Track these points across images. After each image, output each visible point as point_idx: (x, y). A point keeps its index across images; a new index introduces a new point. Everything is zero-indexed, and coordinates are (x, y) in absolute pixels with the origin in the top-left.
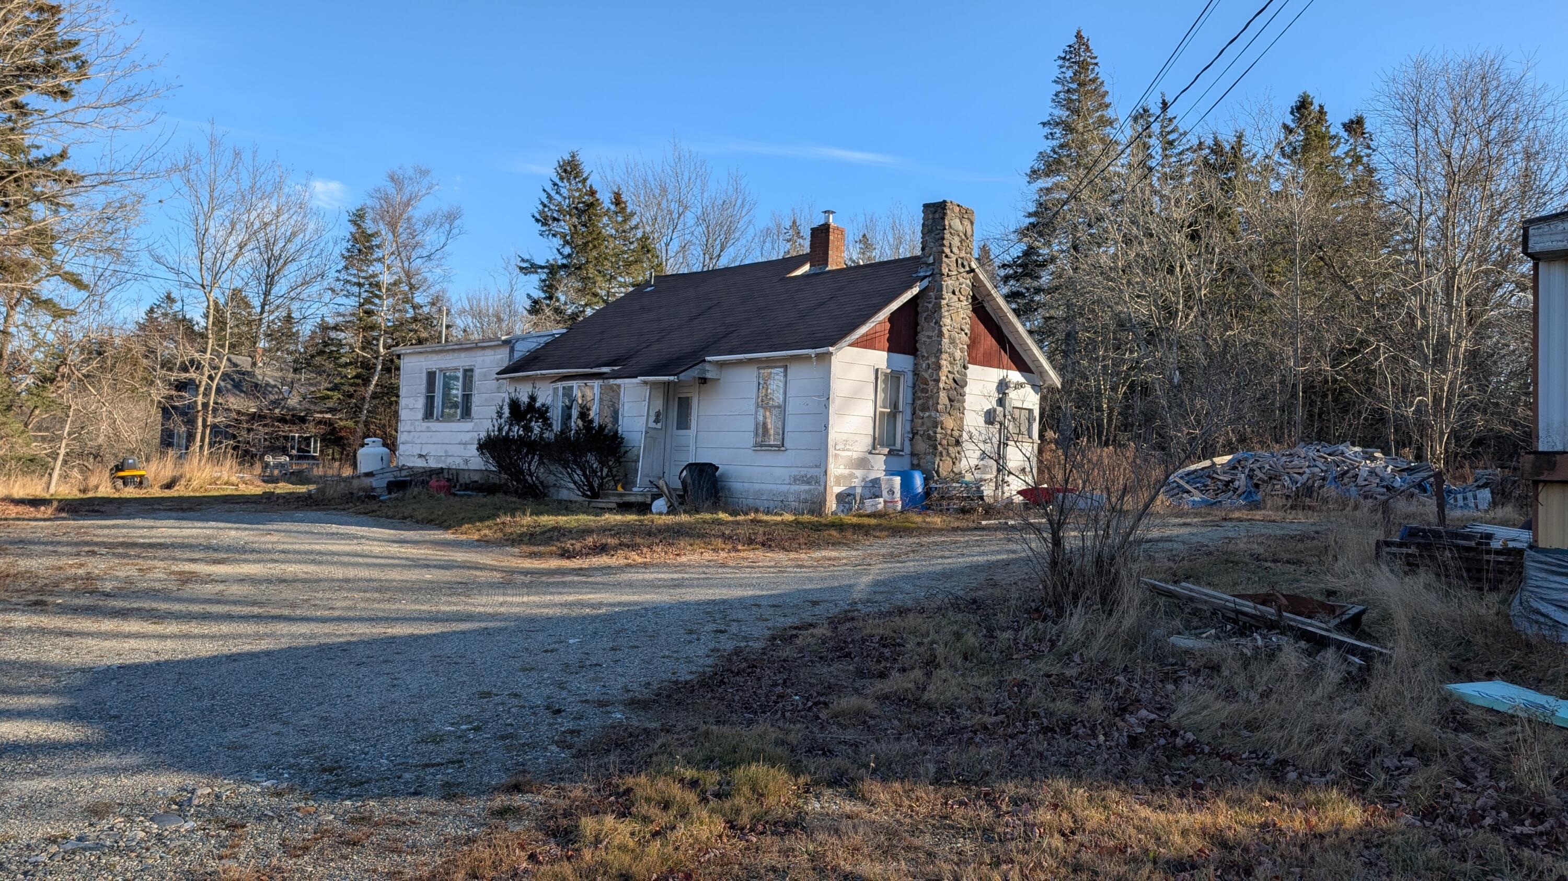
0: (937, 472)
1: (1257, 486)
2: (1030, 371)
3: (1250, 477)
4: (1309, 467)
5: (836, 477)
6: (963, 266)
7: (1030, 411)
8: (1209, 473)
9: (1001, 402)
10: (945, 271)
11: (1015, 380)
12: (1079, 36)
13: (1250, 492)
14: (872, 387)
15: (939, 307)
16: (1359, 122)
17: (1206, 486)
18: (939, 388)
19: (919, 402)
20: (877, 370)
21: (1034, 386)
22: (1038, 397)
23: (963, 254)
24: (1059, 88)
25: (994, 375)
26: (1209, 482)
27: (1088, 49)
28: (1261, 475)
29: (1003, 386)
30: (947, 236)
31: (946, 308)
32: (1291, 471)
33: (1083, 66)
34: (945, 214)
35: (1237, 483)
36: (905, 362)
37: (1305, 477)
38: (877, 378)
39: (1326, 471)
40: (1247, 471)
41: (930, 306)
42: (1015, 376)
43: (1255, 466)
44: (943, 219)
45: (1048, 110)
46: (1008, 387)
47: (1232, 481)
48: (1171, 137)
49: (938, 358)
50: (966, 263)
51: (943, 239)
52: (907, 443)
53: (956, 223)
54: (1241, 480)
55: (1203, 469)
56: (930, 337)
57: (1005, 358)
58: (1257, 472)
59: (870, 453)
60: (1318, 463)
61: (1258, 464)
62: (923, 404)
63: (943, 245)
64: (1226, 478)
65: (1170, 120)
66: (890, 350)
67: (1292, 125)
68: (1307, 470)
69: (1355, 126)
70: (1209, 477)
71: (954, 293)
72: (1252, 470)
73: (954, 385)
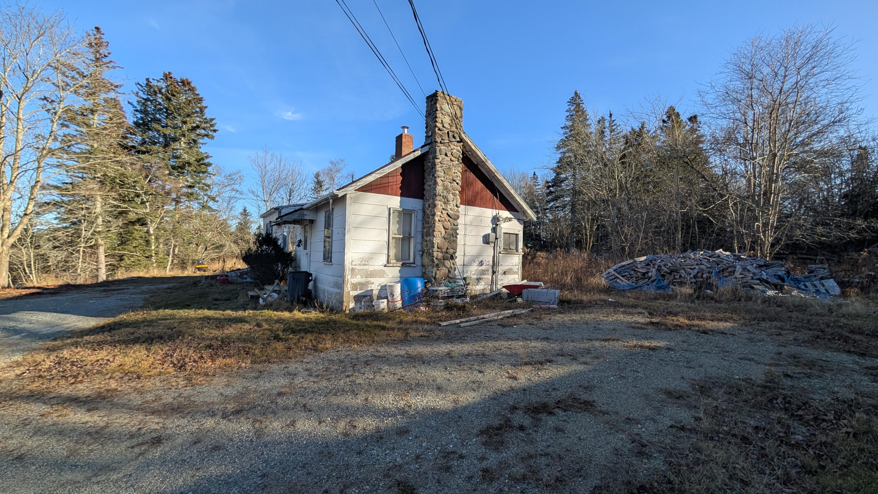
0: (435, 278)
1: (663, 276)
2: (516, 211)
3: (659, 270)
4: (697, 265)
5: (353, 284)
6: (454, 137)
7: (517, 235)
8: (633, 267)
9: (494, 230)
10: (439, 140)
11: (504, 217)
12: (576, 93)
13: (659, 280)
14: (386, 220)
15: (434, 165)
16: (695, 117)
17: (631, 275)
18: (434, 220)
19: (425, 230)
20: (390, 209)
21: (519, 220)
22: (522, 226)
23: (454, 129)
24: (568, 114)
25: (489, 213)
26: (632, 272)
27: (579, 98)
28: (666, 269)
29: (496, 220)
30: (439, 115)
31: (440, 165)
32: (685, 267)
33: (578, 105)
34: (437, 100)
35: (650, 274)
36: (414, 203)
37: (696, 271)
38: (389, 214)
39: (710, 268)
40: (656, 267)
41: (430, 164)
42: (505, 214)
43: (661, 264)
44: (436, 103)
45: (564, 122)
46: (499, 221)
47: (647, 273)
48: (614, 128)
49: (434, 200)
50: (456, 135)
51: (436, 117)
52: (418, 258)
53: (446, 107)
54: (653, 273)
55: (628, 264)
56: (430, 186)
57: (497, 201)
58: (663, 268)
59: (385, 266)
60: (703, 262)
61: (663, 263)
62: (427, 232)
63: (436, 122)
64: (644, 271)
65: (614, 121)
66: (402, 195)
67: (666, 119)
68: (696, 267)
69: (693, 119)
70: (633, 270)
71: (446, 155)
72: (660, 266)
73: (448, 218)
